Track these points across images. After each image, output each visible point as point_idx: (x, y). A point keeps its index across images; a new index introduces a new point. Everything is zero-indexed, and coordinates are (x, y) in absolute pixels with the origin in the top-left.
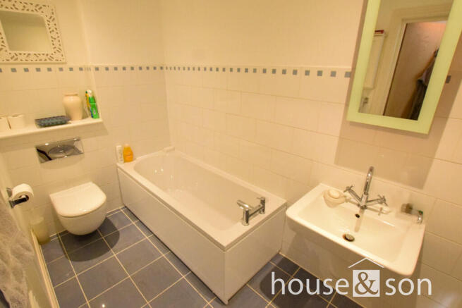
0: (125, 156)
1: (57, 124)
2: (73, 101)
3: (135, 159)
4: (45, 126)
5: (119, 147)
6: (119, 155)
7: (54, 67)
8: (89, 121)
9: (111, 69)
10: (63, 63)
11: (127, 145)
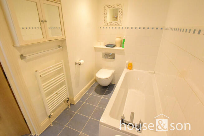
0: (128, 67)
1: (111, 47)
2: (118, 40)
3: (133, 69)
4: (107, 47)
5: (127, 62)
6: (126, 65)
7: (117, 27)
8: (121, 48)
9: (134, 28)
10: (120, 26)
11: (131, 62)
